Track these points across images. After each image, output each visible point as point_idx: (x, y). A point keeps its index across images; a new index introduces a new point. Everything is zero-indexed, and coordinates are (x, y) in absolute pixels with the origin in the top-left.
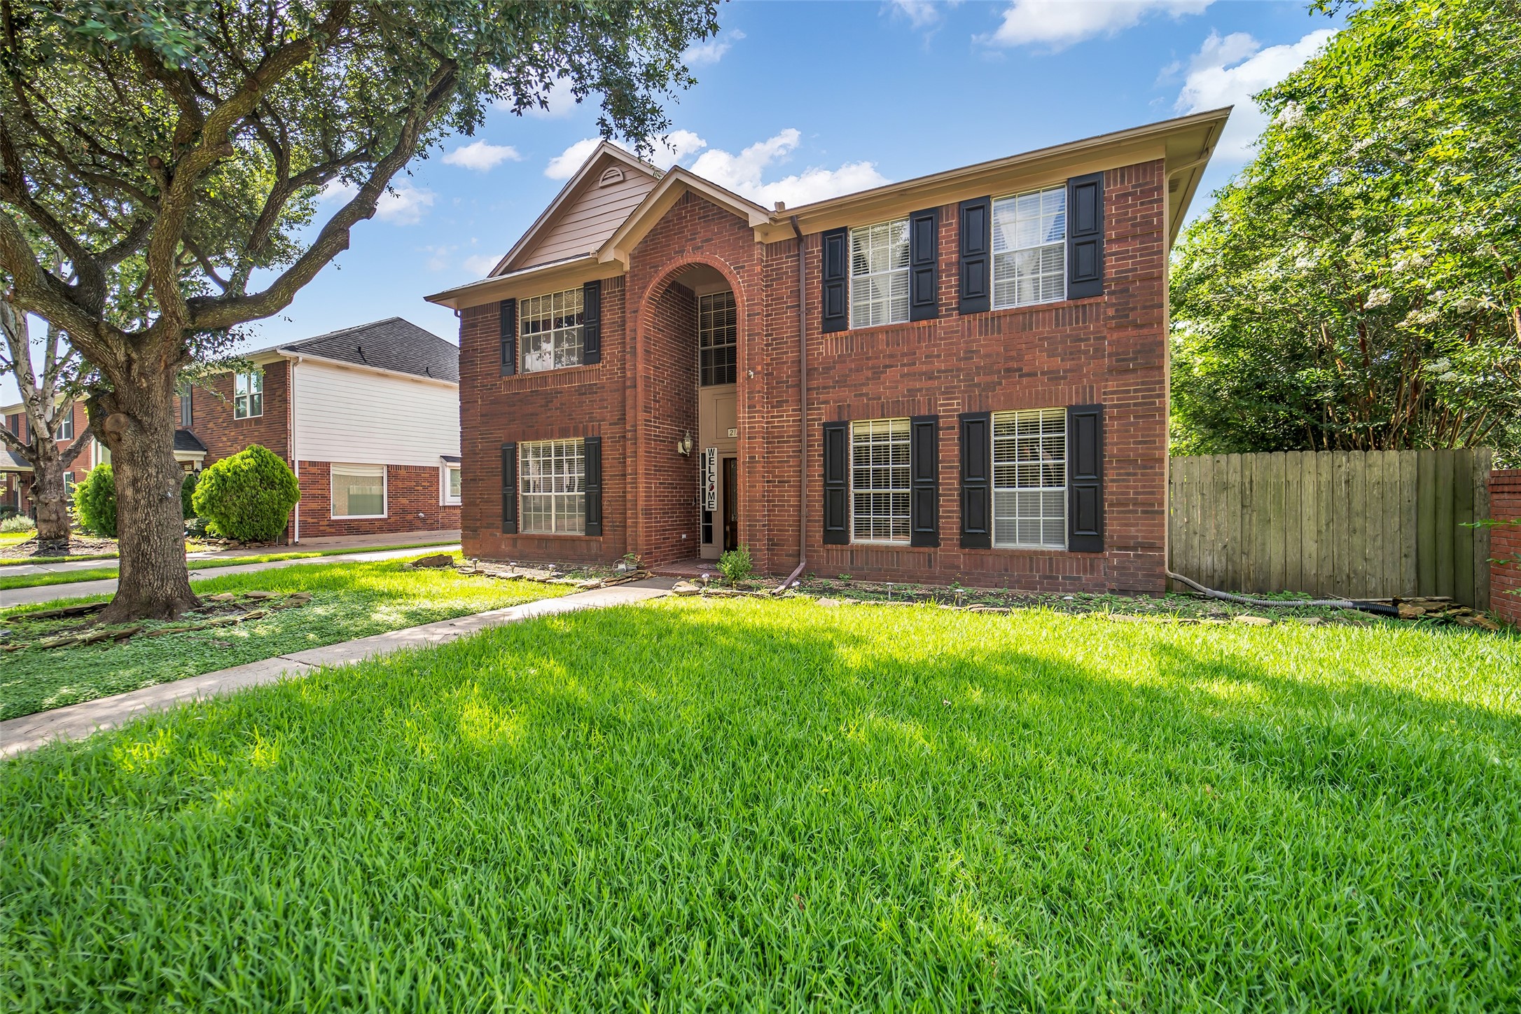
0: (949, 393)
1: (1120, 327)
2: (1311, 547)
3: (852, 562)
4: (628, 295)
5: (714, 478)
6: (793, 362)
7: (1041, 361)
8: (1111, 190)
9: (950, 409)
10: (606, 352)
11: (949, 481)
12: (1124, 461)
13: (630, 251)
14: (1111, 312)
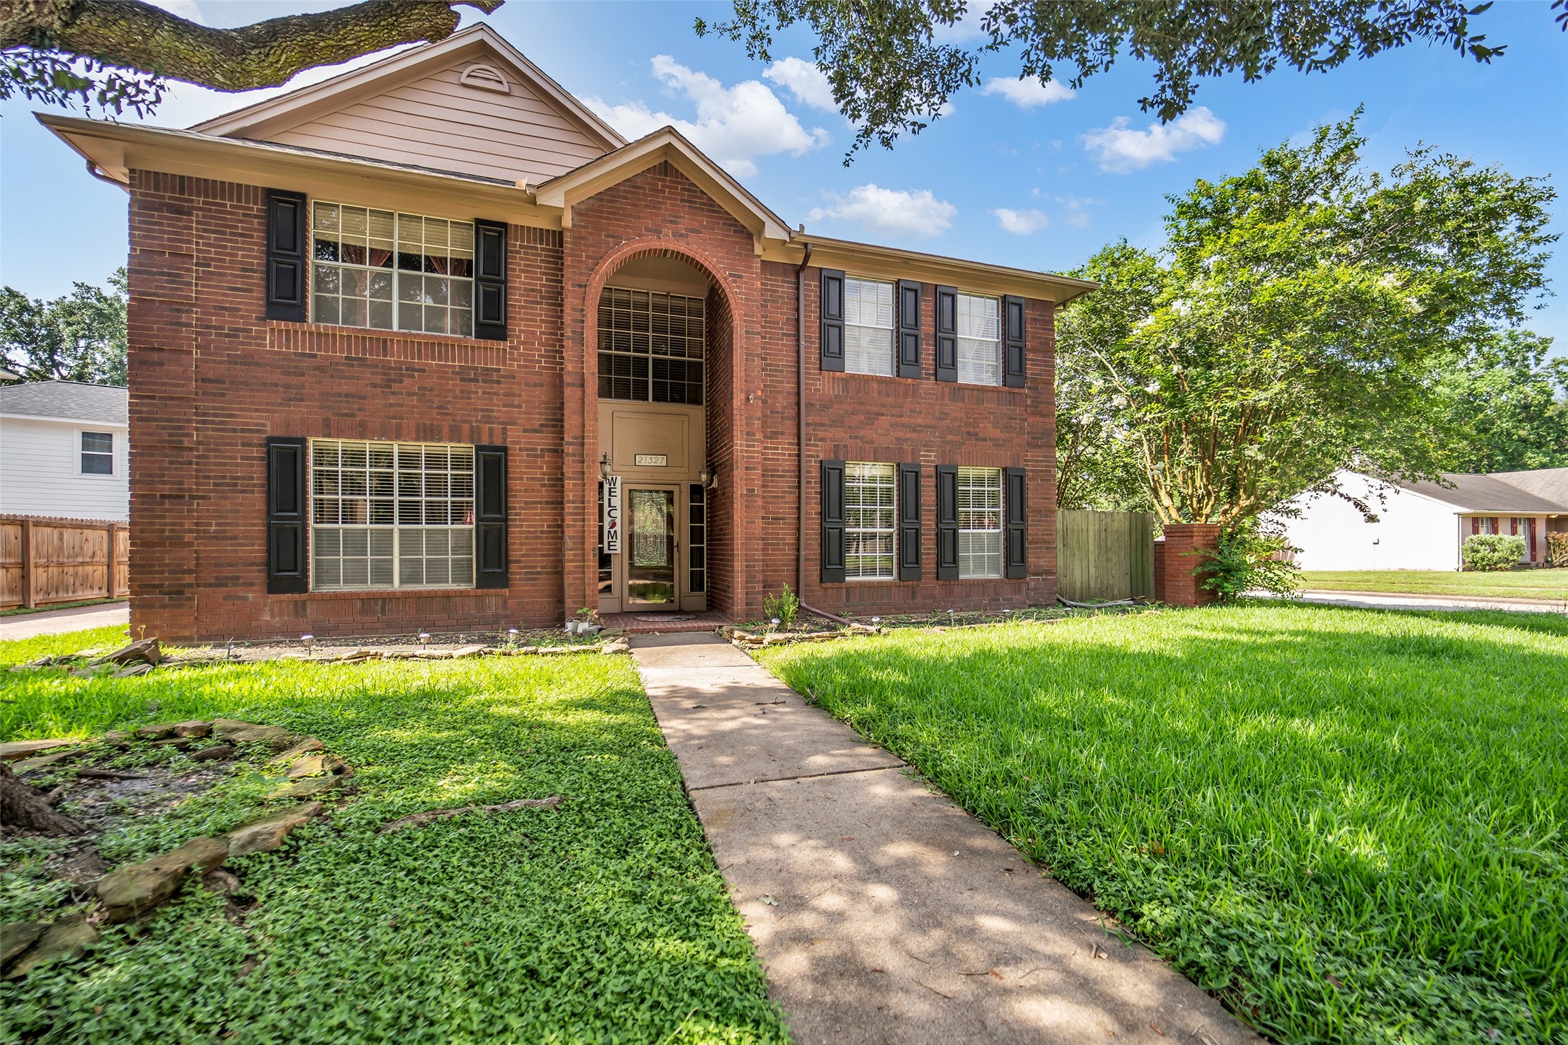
0: (928, 445)
1: (1033, 414)
2: (1092, 570)
3: (848, 599)
4: (568, 261)
5: (617, 514)
6: (789, 393)
7: (988, 429)
8: (1029, 313)
9: (929, 460)
10: (518, 327)
11: (928, 521)
12: (1037, 511)
13: (574, 203)
14: (1029, 402)
